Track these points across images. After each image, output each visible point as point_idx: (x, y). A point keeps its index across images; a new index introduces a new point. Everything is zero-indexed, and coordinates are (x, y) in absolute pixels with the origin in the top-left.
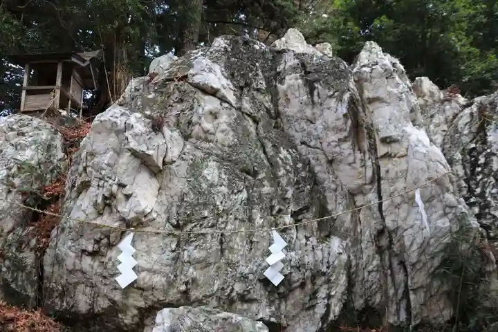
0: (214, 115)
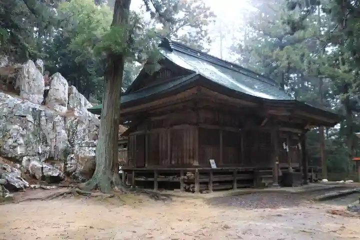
0: (31, 126)
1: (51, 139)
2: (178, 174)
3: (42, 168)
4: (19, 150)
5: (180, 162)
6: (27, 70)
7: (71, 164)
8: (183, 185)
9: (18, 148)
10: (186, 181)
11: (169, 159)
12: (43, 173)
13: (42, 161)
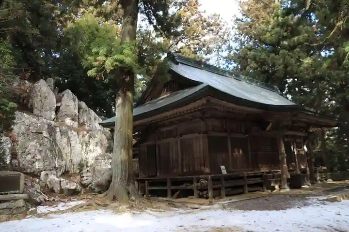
0: (47, 142)
1: (66, 153)
2: (191, 182)
3: (60, 181)
4: (38, 165)
5: (191, 170)
6: (39, 89)
7: (87, 177)
8: (196, 192)
9: (37, 163)
10: (199, 188)
11: (180, 167)
12: (61, 187)
13: (59, 175)
